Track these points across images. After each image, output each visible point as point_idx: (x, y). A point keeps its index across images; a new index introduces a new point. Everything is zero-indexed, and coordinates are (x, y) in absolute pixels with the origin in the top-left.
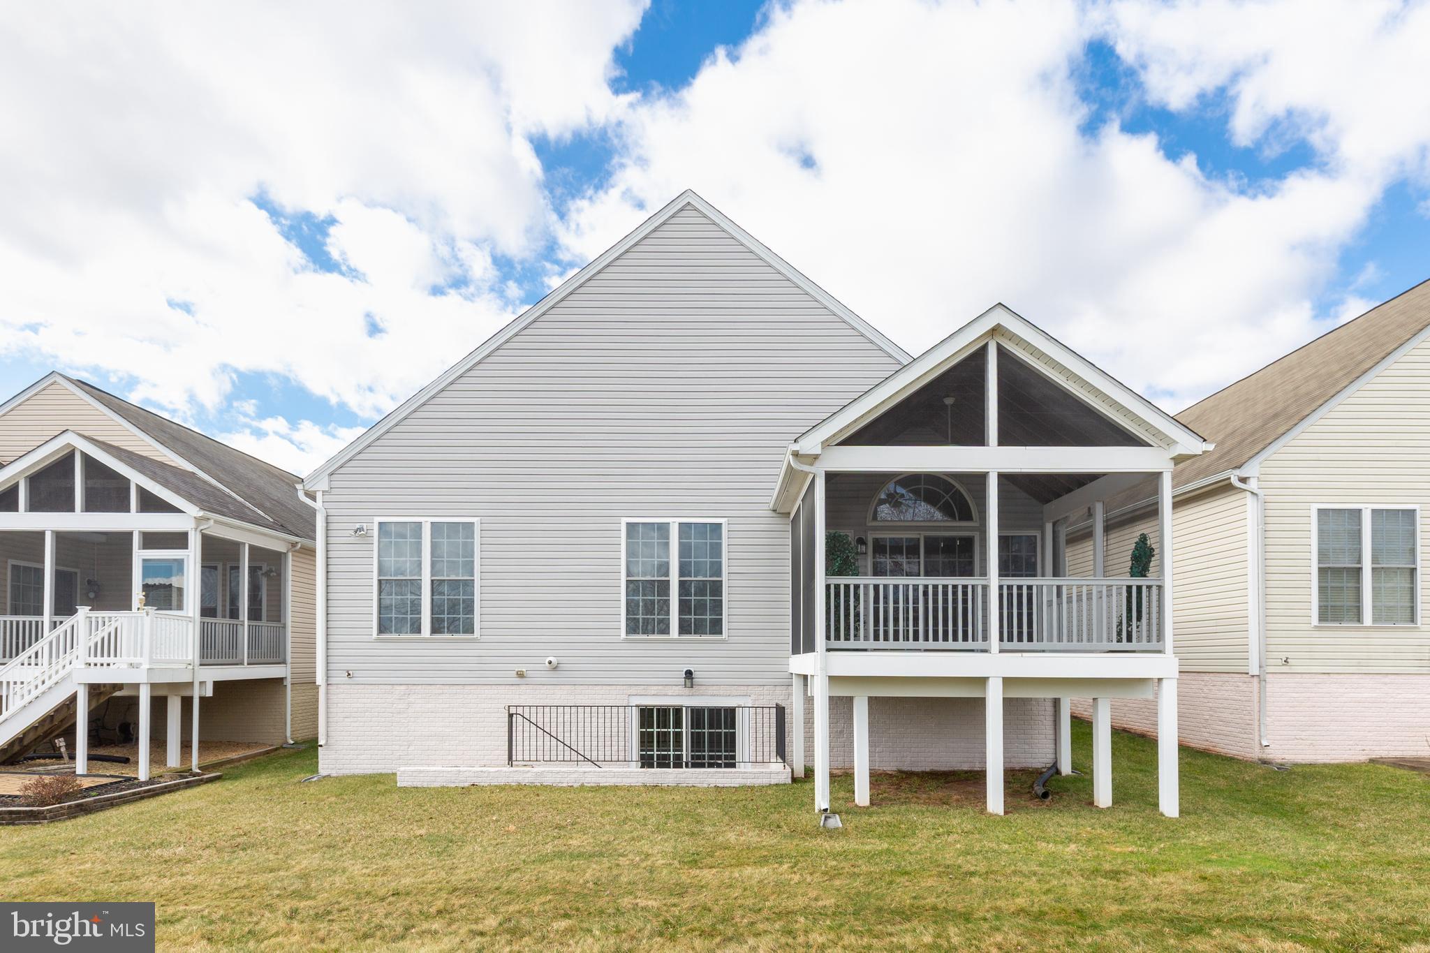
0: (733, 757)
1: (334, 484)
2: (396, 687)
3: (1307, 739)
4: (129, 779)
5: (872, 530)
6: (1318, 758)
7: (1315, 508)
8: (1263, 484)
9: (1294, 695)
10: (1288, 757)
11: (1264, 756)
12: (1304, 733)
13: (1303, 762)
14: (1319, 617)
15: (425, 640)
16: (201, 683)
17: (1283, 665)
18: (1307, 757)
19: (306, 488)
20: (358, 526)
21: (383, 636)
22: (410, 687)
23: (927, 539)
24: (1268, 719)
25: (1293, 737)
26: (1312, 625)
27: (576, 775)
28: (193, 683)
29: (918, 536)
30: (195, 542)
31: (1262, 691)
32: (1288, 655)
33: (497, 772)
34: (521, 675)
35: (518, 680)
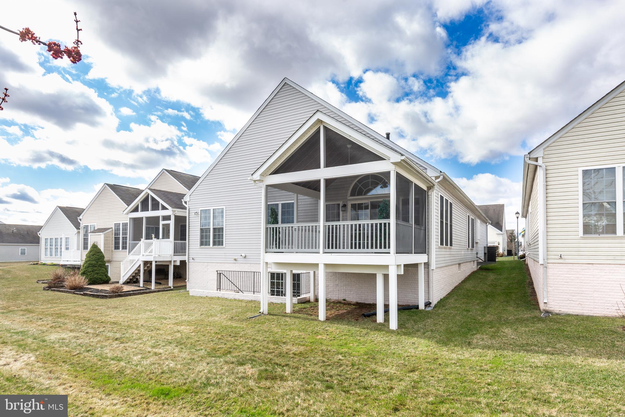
0: (299, 293)
1: (191, 199)
2: (205, 263)
3: (576, 301)
4: (149, 289)
5: (350, 201)
6: (584, 312)
7: (580, 170)
8: (545, 160)
9: (568, 276)
10: (563, 310)
11: (547, 308)
12: (574, 297)
13: (574, 314)
14: (583, 232)
15: (211, 248)
16: (174, 261)
17: (560, 259)
18: (577, 311)
19: (184, 200)
20: (196, 211)
21: (202, 247)
22: (208, 263)
23: (371, 202)
24: (550, 288)
25: (567, 299)
26: (579, 236)
27: (233, 295)
28: (171, 261)
29: (368, 202)
30: (173, 218)
31: (546, 272)
32: (561, 253)
33: (213, 292)
34: (235, 260)
35: (235, 262)
